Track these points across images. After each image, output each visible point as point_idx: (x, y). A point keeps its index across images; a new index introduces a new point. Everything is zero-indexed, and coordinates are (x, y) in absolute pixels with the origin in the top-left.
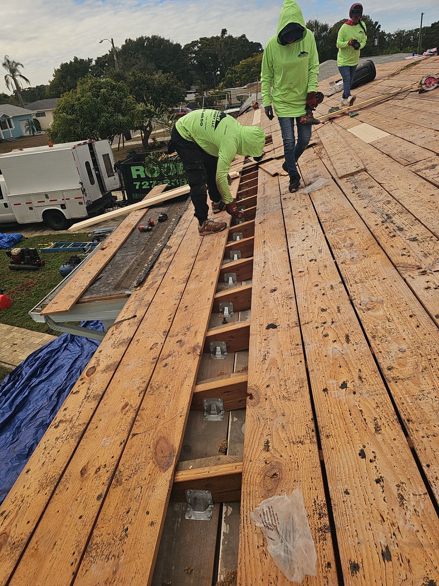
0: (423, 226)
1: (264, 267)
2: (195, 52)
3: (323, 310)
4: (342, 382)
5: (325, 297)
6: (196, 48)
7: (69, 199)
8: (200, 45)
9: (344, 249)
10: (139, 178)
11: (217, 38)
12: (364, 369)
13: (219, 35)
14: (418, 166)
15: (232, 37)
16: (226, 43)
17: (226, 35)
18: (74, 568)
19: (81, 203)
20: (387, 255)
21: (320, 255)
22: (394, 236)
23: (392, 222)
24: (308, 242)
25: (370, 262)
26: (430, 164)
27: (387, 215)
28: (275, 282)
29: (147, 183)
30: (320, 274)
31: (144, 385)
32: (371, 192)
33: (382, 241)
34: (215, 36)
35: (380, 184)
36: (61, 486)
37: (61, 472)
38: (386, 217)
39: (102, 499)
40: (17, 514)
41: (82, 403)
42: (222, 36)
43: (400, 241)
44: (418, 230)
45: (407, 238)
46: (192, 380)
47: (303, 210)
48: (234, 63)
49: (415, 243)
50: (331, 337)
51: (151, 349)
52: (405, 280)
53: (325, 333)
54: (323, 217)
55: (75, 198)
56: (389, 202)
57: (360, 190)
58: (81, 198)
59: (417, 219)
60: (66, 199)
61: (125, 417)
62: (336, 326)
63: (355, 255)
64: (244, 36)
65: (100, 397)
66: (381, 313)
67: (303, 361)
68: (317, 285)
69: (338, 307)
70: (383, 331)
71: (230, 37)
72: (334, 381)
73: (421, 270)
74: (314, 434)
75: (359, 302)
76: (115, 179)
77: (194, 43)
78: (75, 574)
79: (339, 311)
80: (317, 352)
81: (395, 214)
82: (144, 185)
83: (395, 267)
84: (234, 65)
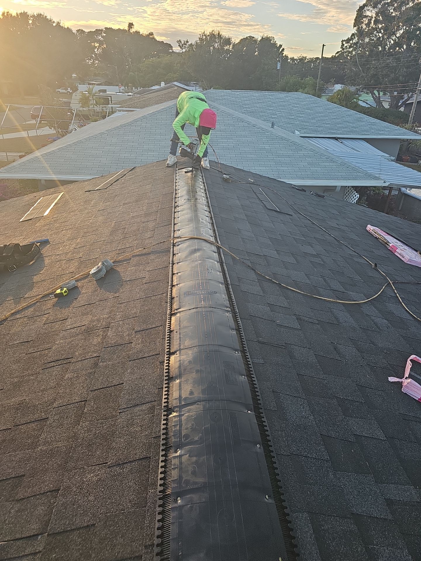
2: (98, 41)
6: (100, 37)
8: (105, 35)
15: (139, 32)
17: (134, 30)
34: (122, 29)
42: (129, 30)
64: (152, 34)
77: (98, 32)
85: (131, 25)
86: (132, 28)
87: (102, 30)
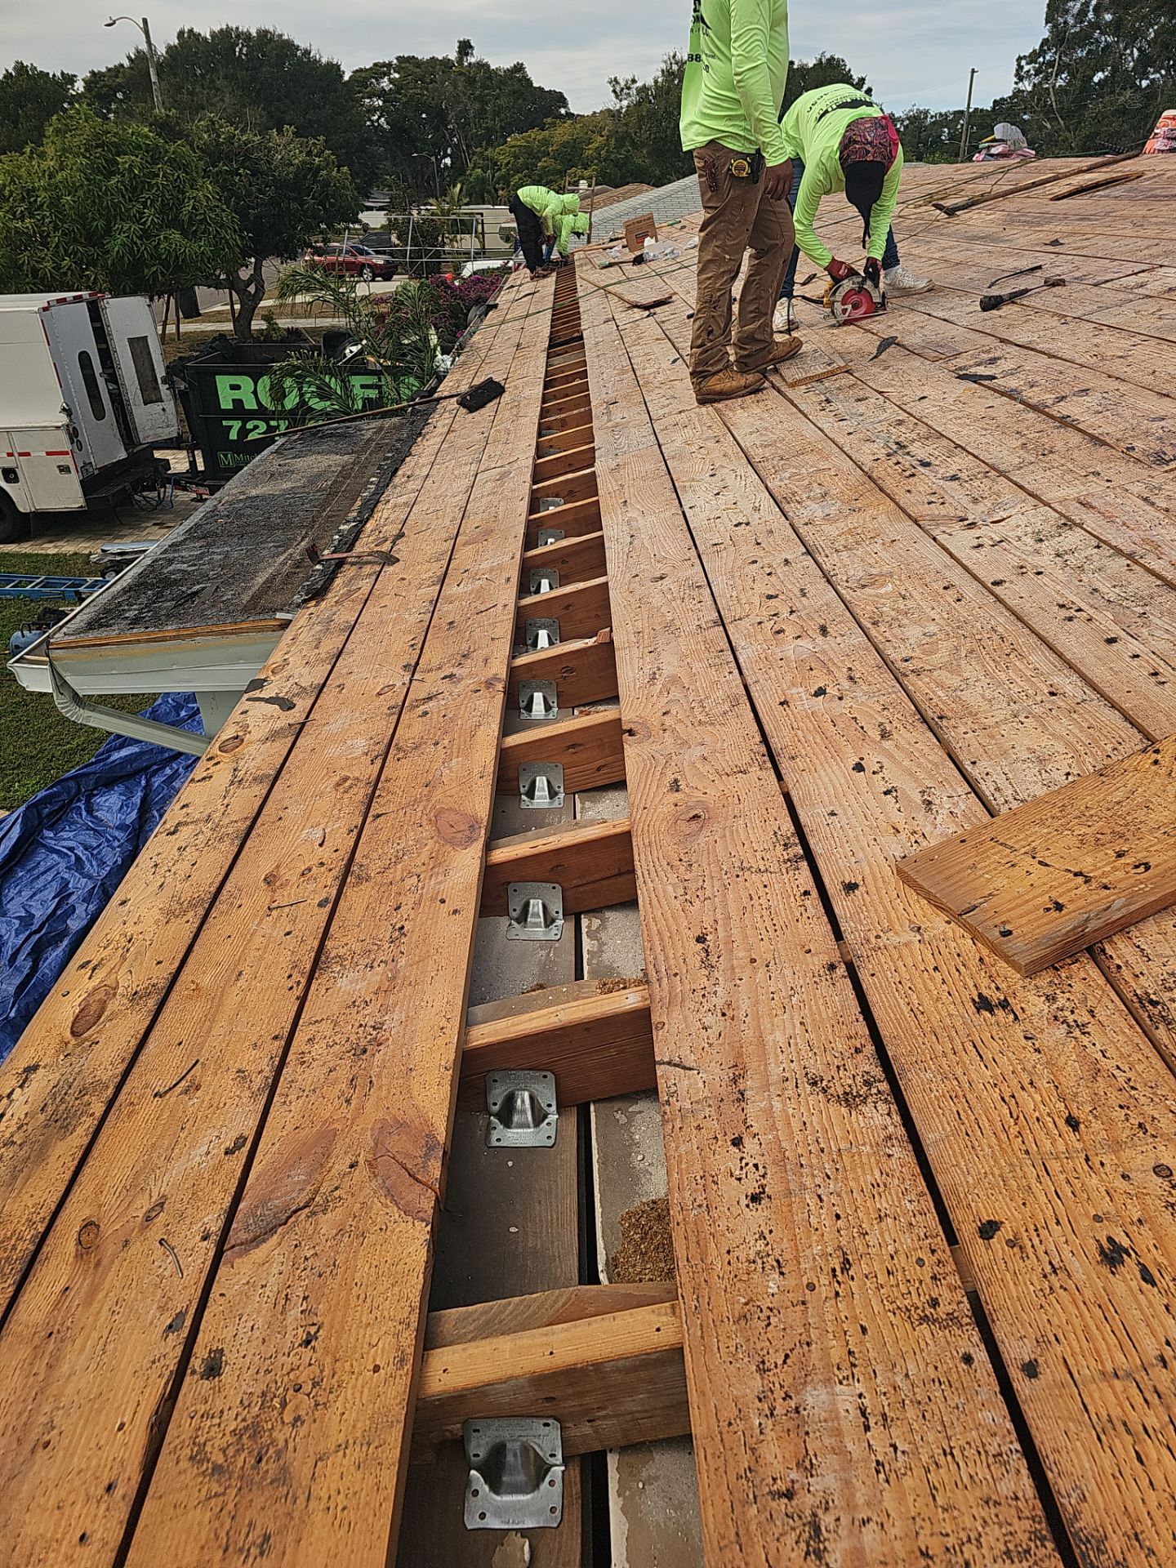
0: (970, 457)
1: (631, 543)
2: (382, 94)
3: (770, 597)
4: (816, 688)
5: (773, 578)
6: (385, 83)
7: (28, 454)
8: (397, 76)
9: (809, 502)
10: (238, 409)
11: (446, 63)
12: (857, 666)
13: (453, 56)
14: (960, 362)
15: (487, 66)
16: (471, 81)
17: (472, 60)
18: (298, 991)
19: (64, 469)
20: (897, 504)
21: (757, 516)
22: (913, 475)
23: (908, 453)
24: (727, 497)
25: (864, 519)
26: (986, 356)
27: (897, 443)
28: (660, 565)
29: (263, 426)
30: (758, 544)
31: (382, 748)
32: (861, 407)
33: (889, 484)
34: (440, 58)
35: (880, 393)
36: (220, 906)
37: (213, 890)
38: (894, 447)
39: (330, 905)
40: (123, 958)
41: (227, 792)
42: (460, 60)
43: (926, 481)
44: (960, 463)
45: (939, 476)
46: (495, 727)
47: (711, 444)
48: (491, 138)
49: (955, 484)
50: (790, 632)
51: (379, 694)
52: (934, 539)
53: (777, 628)
54: (757, 454)
55: (48, 454)
56: (900, 423)
57: (838, 406)
58: (67, 453)
59: (958, 446)
60: (21, 454)
61: (346, 796)
62: (800, 617)
63: (833, 511)
64: (519, 68)
65: (271, 778)
66: (889, 588)
67: (736, 672)
68: (755, 562)
69: (802, 590)
70: (893, 613)
71: (482, 66)
72: (801, 689)
73: (966, 523)
74: (766, 758)
75: (845, 578)
76: (164, 410)
77: (380, 70)
78: (303, 1000)
79: (804, 595)
80: (762, 656)
81: (913, 441)
82: (252, 430)
83: (916, 522)
84: (490, 143)
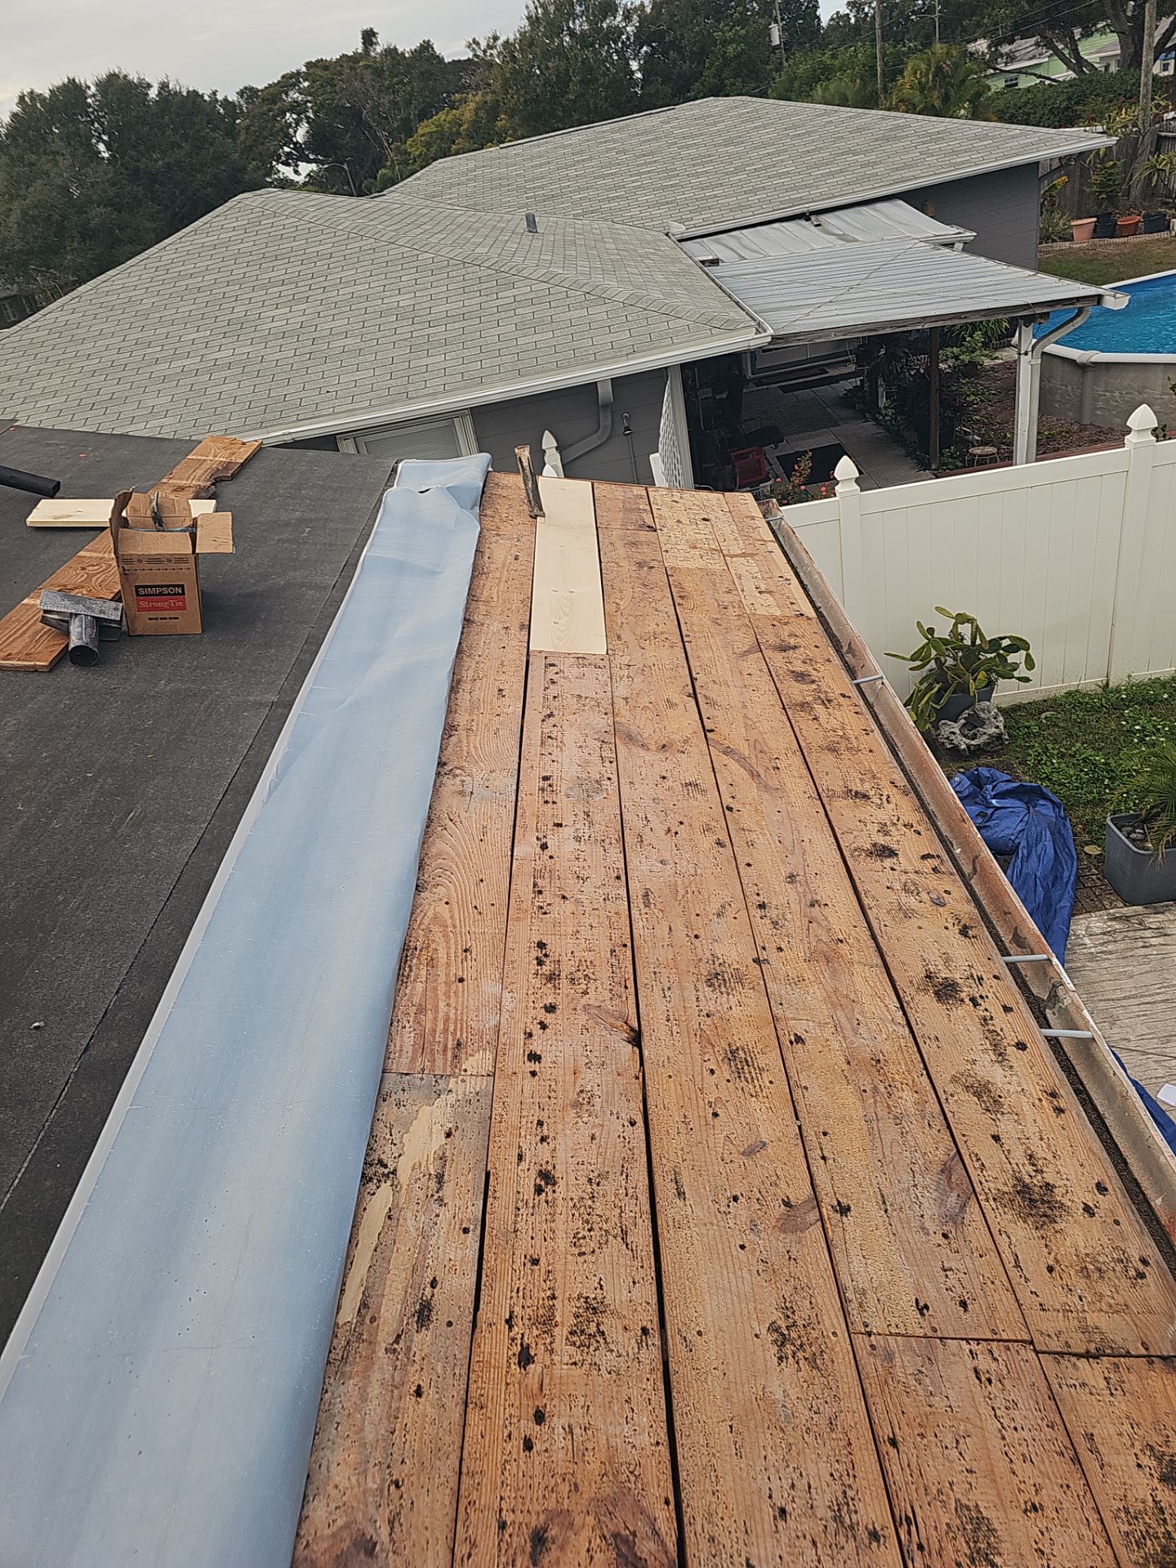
85: (369, 37)
86: (372, 44)
87: (298, 73)
